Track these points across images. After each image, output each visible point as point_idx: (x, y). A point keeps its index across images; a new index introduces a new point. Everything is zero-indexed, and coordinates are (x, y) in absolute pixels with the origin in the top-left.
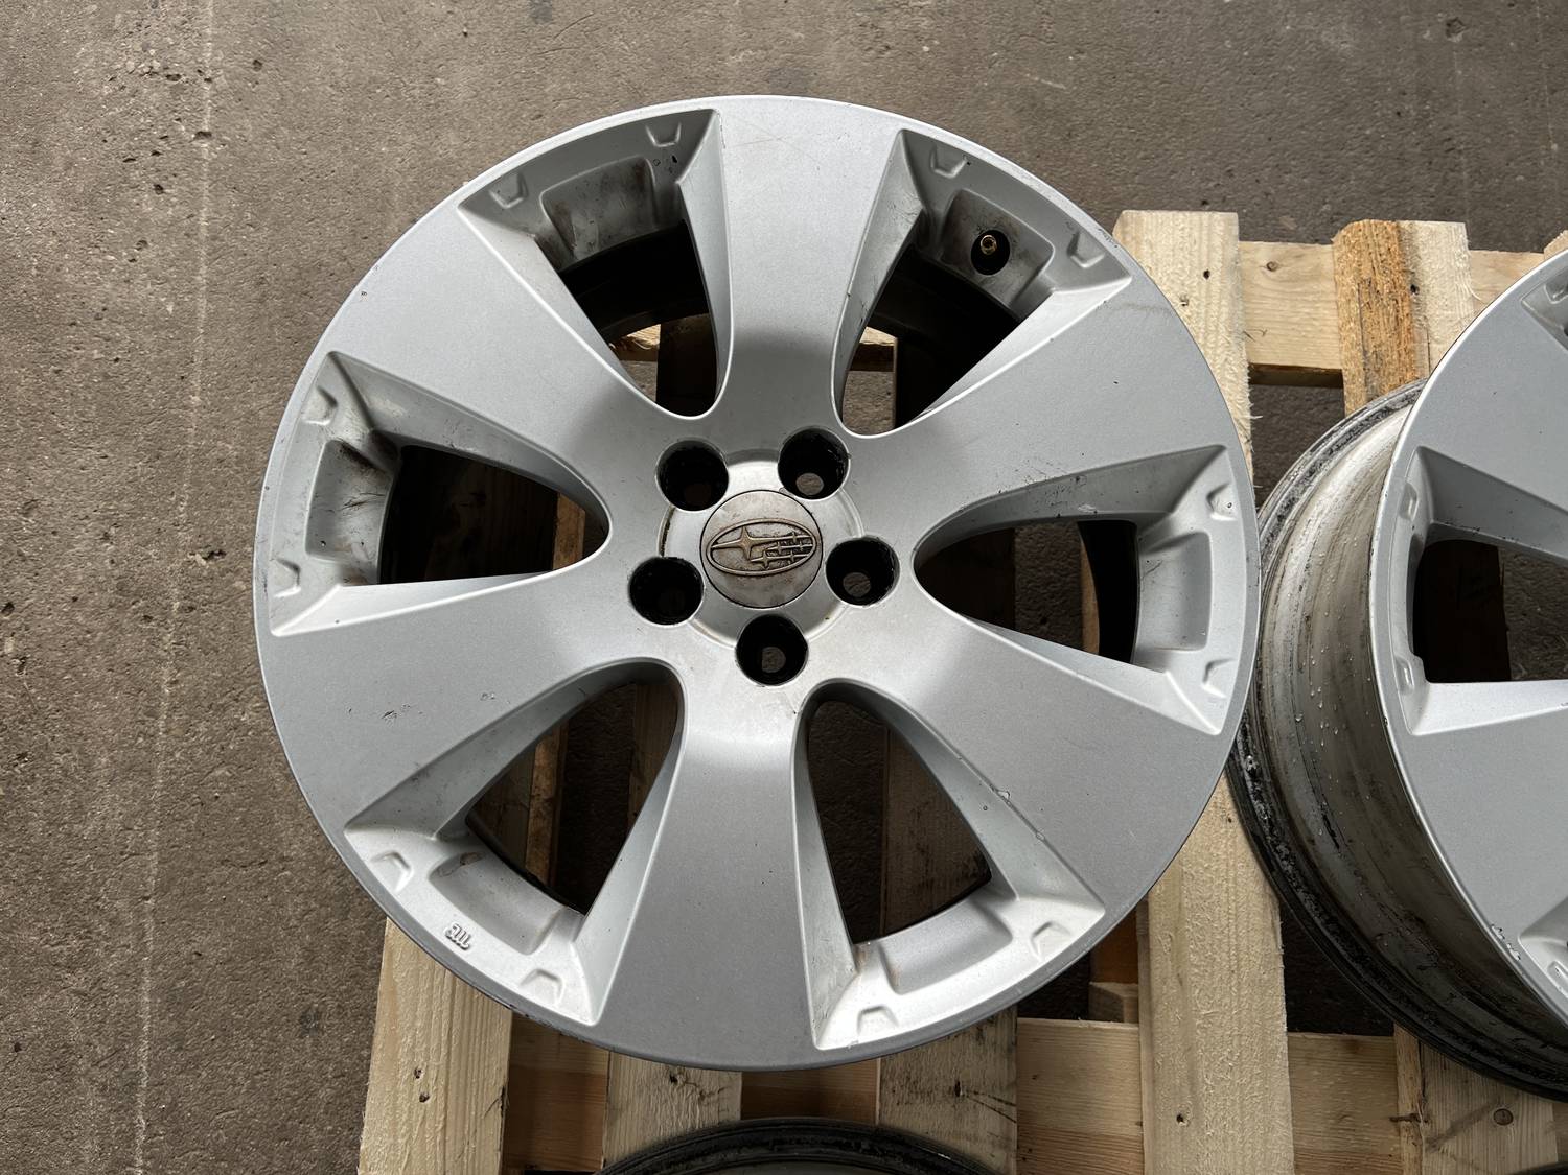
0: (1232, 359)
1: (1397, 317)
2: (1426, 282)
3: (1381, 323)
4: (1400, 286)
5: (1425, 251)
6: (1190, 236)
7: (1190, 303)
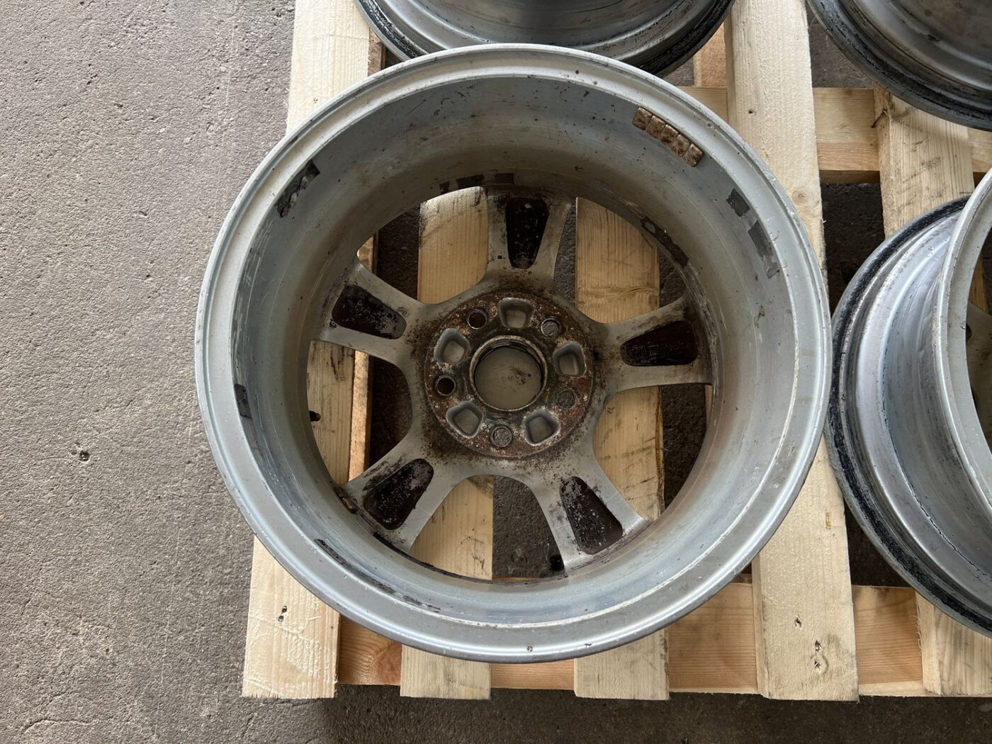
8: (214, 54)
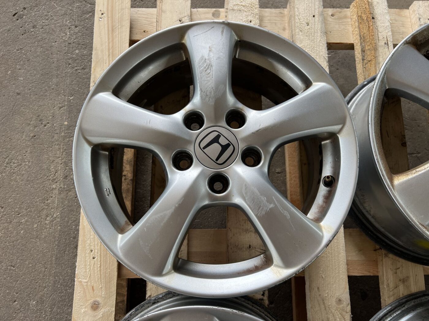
0: (322, 40)
1: (369, 26)
2: (376, 16)
3: (364, 28)
4: (369, 17)
5: (376, 8)
6: (309, 5)
7: (309, 24)
8: (50, 179)
